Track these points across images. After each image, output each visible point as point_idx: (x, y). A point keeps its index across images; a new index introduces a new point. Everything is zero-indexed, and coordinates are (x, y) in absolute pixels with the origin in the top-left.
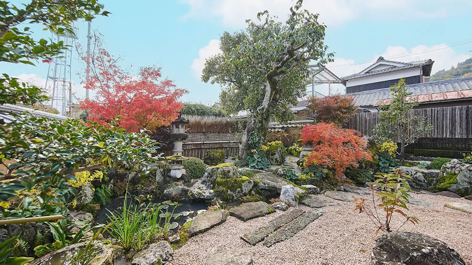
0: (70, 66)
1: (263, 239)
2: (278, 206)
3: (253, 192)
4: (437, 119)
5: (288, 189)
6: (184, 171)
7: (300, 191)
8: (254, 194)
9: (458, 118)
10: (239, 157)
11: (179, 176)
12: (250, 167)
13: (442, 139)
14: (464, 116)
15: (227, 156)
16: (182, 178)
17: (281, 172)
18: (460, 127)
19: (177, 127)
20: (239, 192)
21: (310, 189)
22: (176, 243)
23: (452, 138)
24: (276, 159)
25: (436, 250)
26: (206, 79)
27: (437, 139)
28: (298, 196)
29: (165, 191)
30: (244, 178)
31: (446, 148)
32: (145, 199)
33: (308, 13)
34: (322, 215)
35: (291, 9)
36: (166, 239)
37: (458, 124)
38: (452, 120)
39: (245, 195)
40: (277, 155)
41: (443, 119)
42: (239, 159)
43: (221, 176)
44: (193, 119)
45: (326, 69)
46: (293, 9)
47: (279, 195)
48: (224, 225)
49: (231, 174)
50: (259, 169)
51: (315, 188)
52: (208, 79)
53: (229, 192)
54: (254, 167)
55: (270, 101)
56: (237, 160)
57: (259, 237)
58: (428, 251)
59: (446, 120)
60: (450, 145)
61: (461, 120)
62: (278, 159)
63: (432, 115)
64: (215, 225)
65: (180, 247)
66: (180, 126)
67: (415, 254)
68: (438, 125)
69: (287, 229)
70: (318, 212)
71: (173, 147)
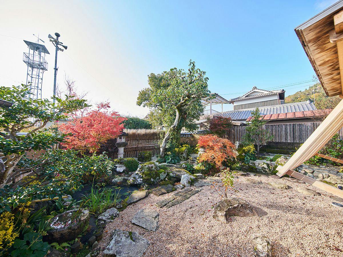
0: (41, 90)
1: (166, 205)
2: (178, 187)
3: (166, 179)
4: (278, 131)
5: (185, 177)
6: (124, 168)
7: (193, 177)
8: (167, 180)
9: (288, 130)
10: (160, 156)
11: (122, 171)
12: (167, 162)
13: (281, 143)
14: (292, 129)
15: (154, 154)
16: (123, 172)
17: (184, 166)
18: (290, 136)
19: (121, 138)
20: (158, 179)
21: (199, 176)
22: (121, 209)
23: (286, 143)
24: (184, 157)
25: (240, 205)
26: (139, 104)
27: (278, 142)
28: (190, 181)
29: (113, 181)
30: (162, 170)
31: (283, 148)
32: (101, 185)
33: (200, 70)
34: (201, 191)
35: (189, 70)
36: (115, 207)
37: (288, 134)
38: (286, 132)
39: (162, 180)
40: (184, 154)
41: (281, 131)
42: (160, 158)
43: (147, 170)
44: (131, 131)
45: (219, 96)
46: (190, 70)
47: (180, 180)
48: (147, 198)
49: (153, 168)
50: (172, 164)
51: (201, 175)
52: (141, 104)
53: (152, 180)
54: (169, 162)
55: (178, 122)
56: (159, 158)
57: (164, 204)
58: (236, 206)
59: (283, 131)
60: (285, 147)
61: (290, 132)
62: (185, 157)
63: (275, 128)
64: (142, 199)
65: (122, 211)
66: (122, 138)
67: (230, 207)
68: (278, 135)
69: (179, 199)
70: (199, 189)
71: (117, 151)
